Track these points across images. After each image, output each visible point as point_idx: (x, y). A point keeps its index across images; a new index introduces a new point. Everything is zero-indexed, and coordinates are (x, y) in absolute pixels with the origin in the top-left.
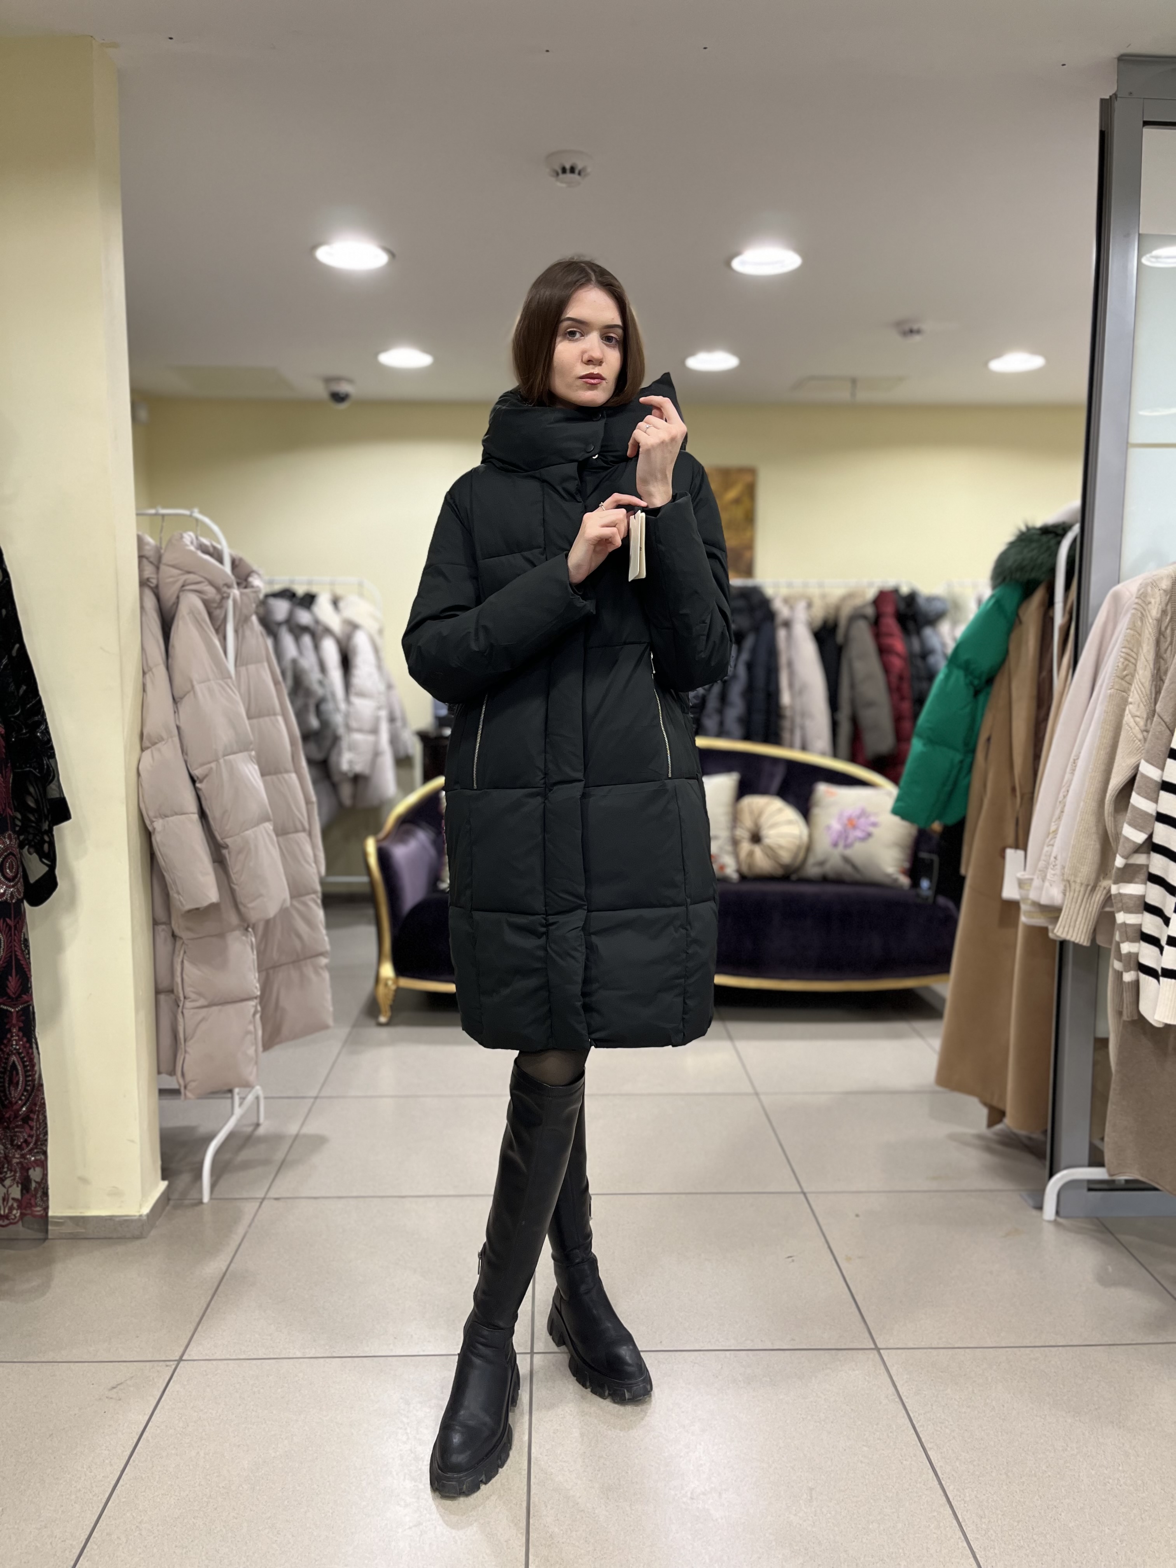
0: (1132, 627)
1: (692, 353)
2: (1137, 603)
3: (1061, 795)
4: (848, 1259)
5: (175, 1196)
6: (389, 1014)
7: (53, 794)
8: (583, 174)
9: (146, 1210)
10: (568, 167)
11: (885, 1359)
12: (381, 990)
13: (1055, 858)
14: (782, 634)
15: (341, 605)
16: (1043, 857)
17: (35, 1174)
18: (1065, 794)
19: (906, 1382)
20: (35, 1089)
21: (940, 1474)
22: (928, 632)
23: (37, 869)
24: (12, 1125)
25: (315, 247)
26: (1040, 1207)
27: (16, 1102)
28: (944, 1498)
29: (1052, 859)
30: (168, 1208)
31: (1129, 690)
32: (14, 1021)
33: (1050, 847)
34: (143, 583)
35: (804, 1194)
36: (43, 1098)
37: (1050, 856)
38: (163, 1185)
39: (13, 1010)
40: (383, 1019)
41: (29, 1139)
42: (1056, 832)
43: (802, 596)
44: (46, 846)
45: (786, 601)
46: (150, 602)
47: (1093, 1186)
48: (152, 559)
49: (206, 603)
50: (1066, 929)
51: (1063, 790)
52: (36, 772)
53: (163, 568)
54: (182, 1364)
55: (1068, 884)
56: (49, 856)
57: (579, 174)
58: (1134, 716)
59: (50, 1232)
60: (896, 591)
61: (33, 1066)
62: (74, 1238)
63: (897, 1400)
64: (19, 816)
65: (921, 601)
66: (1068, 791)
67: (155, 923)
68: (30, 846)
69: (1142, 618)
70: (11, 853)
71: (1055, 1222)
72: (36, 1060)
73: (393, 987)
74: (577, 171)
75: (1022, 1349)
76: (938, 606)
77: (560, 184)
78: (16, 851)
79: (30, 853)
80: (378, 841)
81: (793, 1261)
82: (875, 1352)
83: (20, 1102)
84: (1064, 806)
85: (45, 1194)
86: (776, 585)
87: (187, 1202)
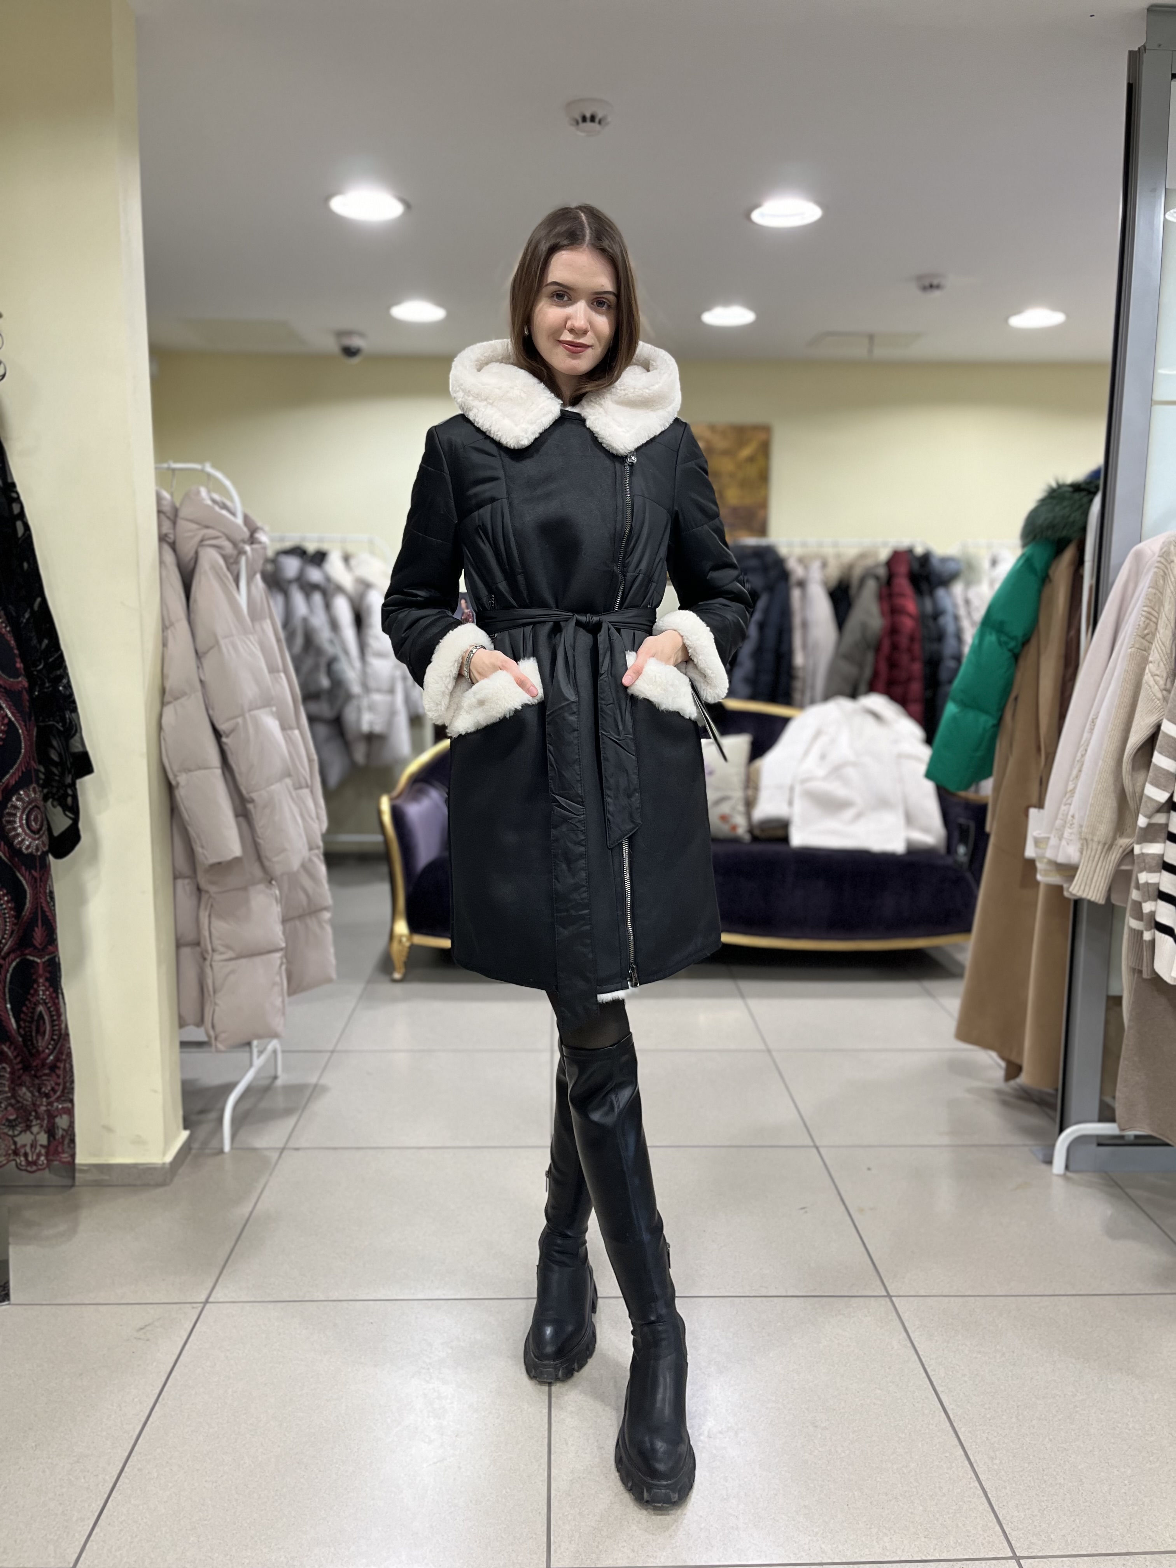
0: (1155, 585)
1: (708, 309)
2: (1159, 562)
3: (1079, 755)
4: (861, 1210)
5: (196, 1145)
6: (403, 970)
7: (77, 748)
8: (603, 123)
9: (169, 1158)
10: (588, 115)
11: (897, 1305)
12: (395, 946)
13: (1073, 817)
14: (796, 593)
15: (353, 562)
16: (1060, 816)
17: (62, 1122)
18: (1083, 753)
19: (918, 1328)
20: (61, 1038)
21: (951, 1417)
22: (941, 593)
23: (61, 822)
24: (39, 1074)
25: (328, 198)
26: (1049, 1161)
27: (43, 1051)
28: (956, 1440)
29: (1069, 817)
30: (190, 1157)
31: (1150, 648)
32: (41, 971)
33: (1067, 806)
34: (162, 538)
35: (817, 1148)
36: (69, 1048)
37: (1067, 815)
38: (185, 1134)
39: (39, 961)
40: (397, 976)
41: (56, 1087)
42: (1073, 791)
43: (816, 556)
44: (69, 800)
45: (801, 560)
46: (170, 558)
47: (1102, 1142)
48: (169, 515)
49: (225, 557)
50: (1082, 887)
51: (1081, 749)
52: (60, 726)
53: (181, 523)
54: (208, 1306)
55: (1085, 842)
56: (73, 809)
57: (600, 122)
58: (1153, 675)
59: (77, 1179)
60: (910, 551)
61: (59, 1015)
62: (99, 1185)
63: (909, 1345)
64: (42, 769)
65: (935, 562)
66: (1086, 750)
67: (176, 876)
68: (54, 799)
69: (1165, 576)
70: (36, 806)
71: (1064, 1176)
72: (62, 1010)
73: (407, 944)
74: (597, 120)
75: (1032, 1298)
76: (952, 566)
77: (581, 133)
78: (41, 803)
79: (54, 806)
80: (391, 800)
81: (806, 1212)
82: (887, 1299)
83: (47, 1051)
84: (1082, 765)
85: (73, 1141)
86: (790, 545)
87: (207, 1151)
